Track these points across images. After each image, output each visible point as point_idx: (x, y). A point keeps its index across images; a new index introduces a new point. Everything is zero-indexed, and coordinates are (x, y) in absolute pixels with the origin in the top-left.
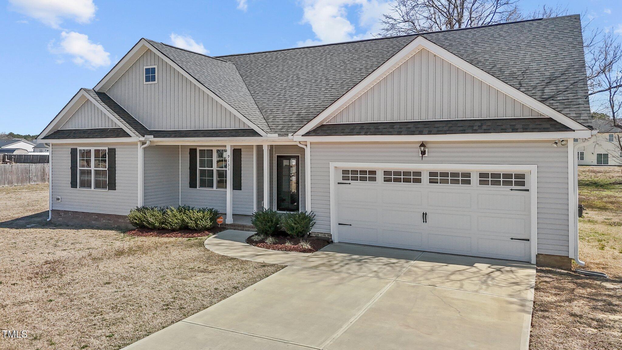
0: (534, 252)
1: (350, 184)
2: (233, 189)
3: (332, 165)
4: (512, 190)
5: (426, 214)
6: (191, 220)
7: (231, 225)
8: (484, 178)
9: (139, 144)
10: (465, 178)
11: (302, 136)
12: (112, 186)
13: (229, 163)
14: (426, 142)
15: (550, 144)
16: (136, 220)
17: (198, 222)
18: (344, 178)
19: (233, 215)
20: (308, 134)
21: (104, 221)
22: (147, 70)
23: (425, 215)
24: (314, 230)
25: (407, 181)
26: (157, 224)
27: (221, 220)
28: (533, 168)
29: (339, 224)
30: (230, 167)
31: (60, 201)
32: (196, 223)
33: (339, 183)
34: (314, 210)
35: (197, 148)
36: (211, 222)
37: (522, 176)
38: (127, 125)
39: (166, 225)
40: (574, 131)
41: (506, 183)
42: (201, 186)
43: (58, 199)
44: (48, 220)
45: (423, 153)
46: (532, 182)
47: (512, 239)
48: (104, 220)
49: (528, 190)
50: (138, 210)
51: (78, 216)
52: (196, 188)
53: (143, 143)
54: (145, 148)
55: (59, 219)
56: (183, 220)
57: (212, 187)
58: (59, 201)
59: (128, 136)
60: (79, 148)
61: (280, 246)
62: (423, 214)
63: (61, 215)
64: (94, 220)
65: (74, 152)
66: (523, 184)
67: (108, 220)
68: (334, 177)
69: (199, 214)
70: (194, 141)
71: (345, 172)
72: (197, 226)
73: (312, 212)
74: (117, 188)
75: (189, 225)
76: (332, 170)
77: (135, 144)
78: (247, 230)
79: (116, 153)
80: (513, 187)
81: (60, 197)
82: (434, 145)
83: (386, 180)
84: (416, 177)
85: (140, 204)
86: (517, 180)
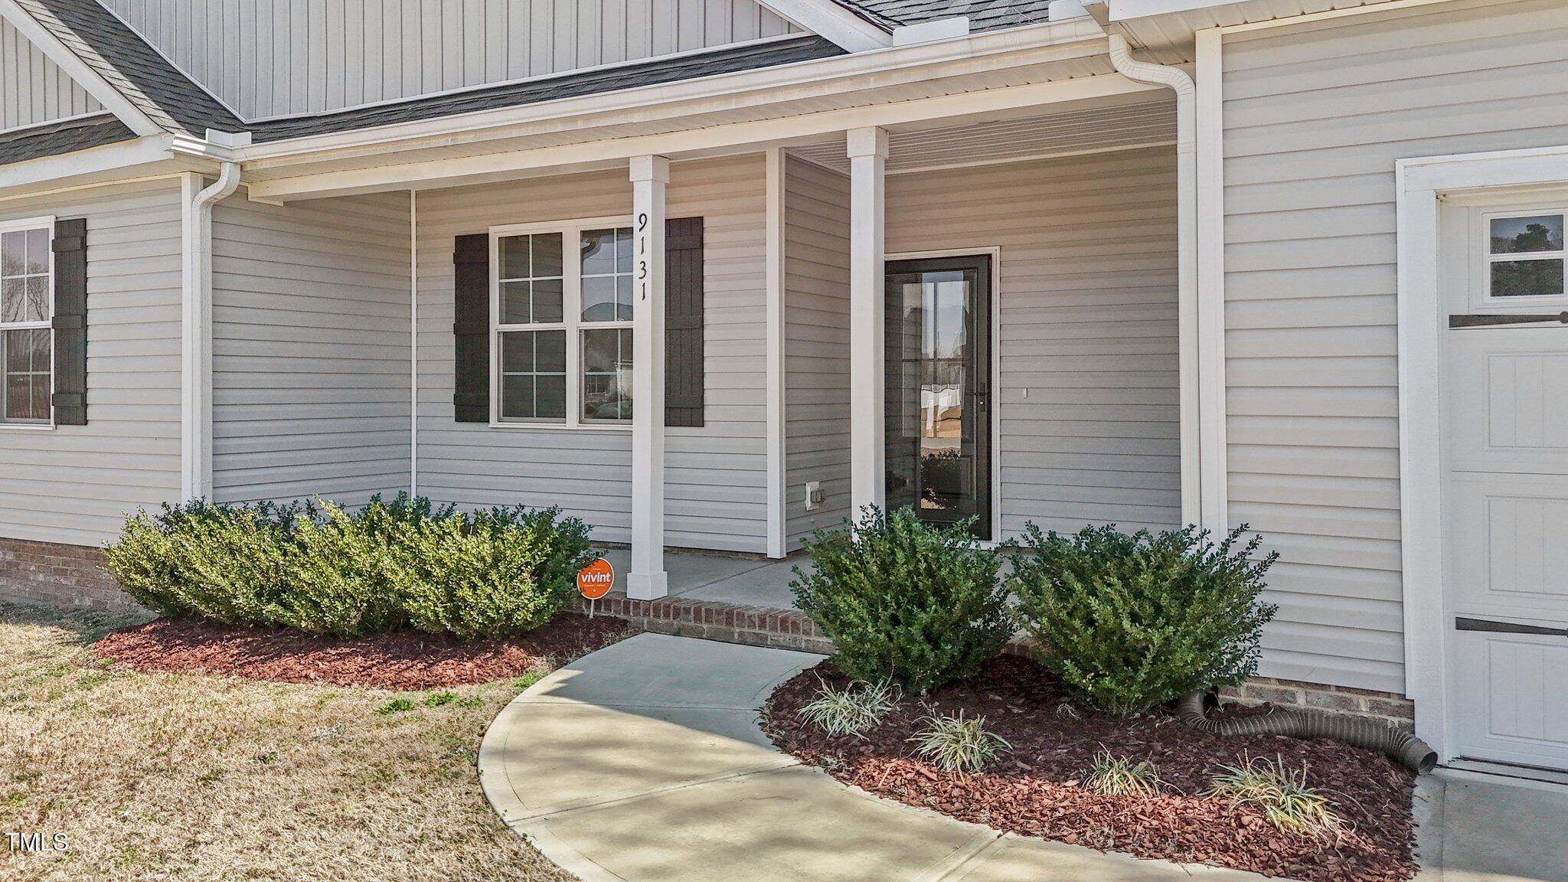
2: (668, 423)
3: (1424, 180)
6: (426, 575)
7: (657, 608)
9: (188, 184)
12: (71, 404)
13: (647, 257)
16: (145, 572)
17: (465, 592)
19: (669, 550)
21: (41, 577)
26: (243, 600)
27: (599, 578)
29: (1463, 624)
30: (648, 280)
32: (451, 595)
33: (1461, 320)
35: (493, 229)
36: (541, 588)
39: (287, 606)
42: (512, 410)
48: (39, 570)
50: (174, 520)
52: (488, 421)
53: (204, 175)
54: (214, 205)
56: (380, 581)
57: (561, 413)
59: (124, 133)
67: (57, 572)
68: (1435, 268)
69: (470, 543)
72: (456, 619)
73: (1244, 540)
74: (91, 413)
75: (410, 605)
76: (1414, 220)
77: (172, 186)
78: (760, 642)
79: (91, 240)
85: (190, 491)
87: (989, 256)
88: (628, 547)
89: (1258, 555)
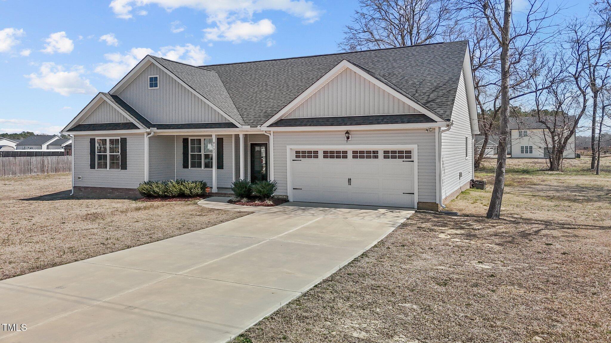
0: (416, 201)
1: (301, 160)
2: (218, 168)
3: (288, 147)
4: (403, 161)
5: (350, 179)
6: (187, 189)
7: (216, 193)
8: (387, 154)
9: (145, 134)
10: (374, 154)
11: (267, 127)
12: (124, 167)
13: (215, 148)
14: (349, 130)
15: (423, 131)
16: (145, 190)
17: (192, 190)
18: (297, 157)
19: (217, 188)
20: (271, 126)
21: (117, 194)
22: (151, 79)
23: (350, 180)
24: (276, 194)
25: (338, 157)
26: (161, 193)
27: (208, 190)
28: (415, 147)
29: (294, 189)
30: (215, 151)
31: (81, 179)
32: (190, 191)
33: (293, 160)
34: (276, 179)
35: (189, 138)
36: (201, 190)
37: (409, 152)
38: (137, 120)
39: (168, 193)
40: (437, 122)
41: (400, 157)
42: (192, 167)
43: (79, 178)
44: (71, 194)
45: (348, 138)
46: (415, 156)
47: (404, 193)
48: (117, 192)
49: (413, 161)
50: (145, 184)
51: (96, 190)
52: (188, 168)
53: (149, 134)
54: (149, 138)
55: (80, 193)
56: (181, 189)
57: (201, 167)
59: (137, 128)
60: (97, 138)
61: (251, 203)
62: (349, 179)
63: (82, 191)
64: (109, 193)
65: (92, 141)
66: (410, 157)
67: (121, 193)
68: (290, 155)
69: (192, 185)
70: (188, 132)
71: (297, 152)
72: (191, 193)
73: (275, 181)
74: (127, 168)
75: (186, 192)
76: (288, 151)
77: (143, 134)
79: (127, 141)
80: (405, 159)
81: (81, 177)
82: (355, 133)
83: (325, 157)
84: (343, 155)
85: (146, 180)
86: (406, 155)
87: (267, 143)
88: (212, 188)
89: (276, 183)
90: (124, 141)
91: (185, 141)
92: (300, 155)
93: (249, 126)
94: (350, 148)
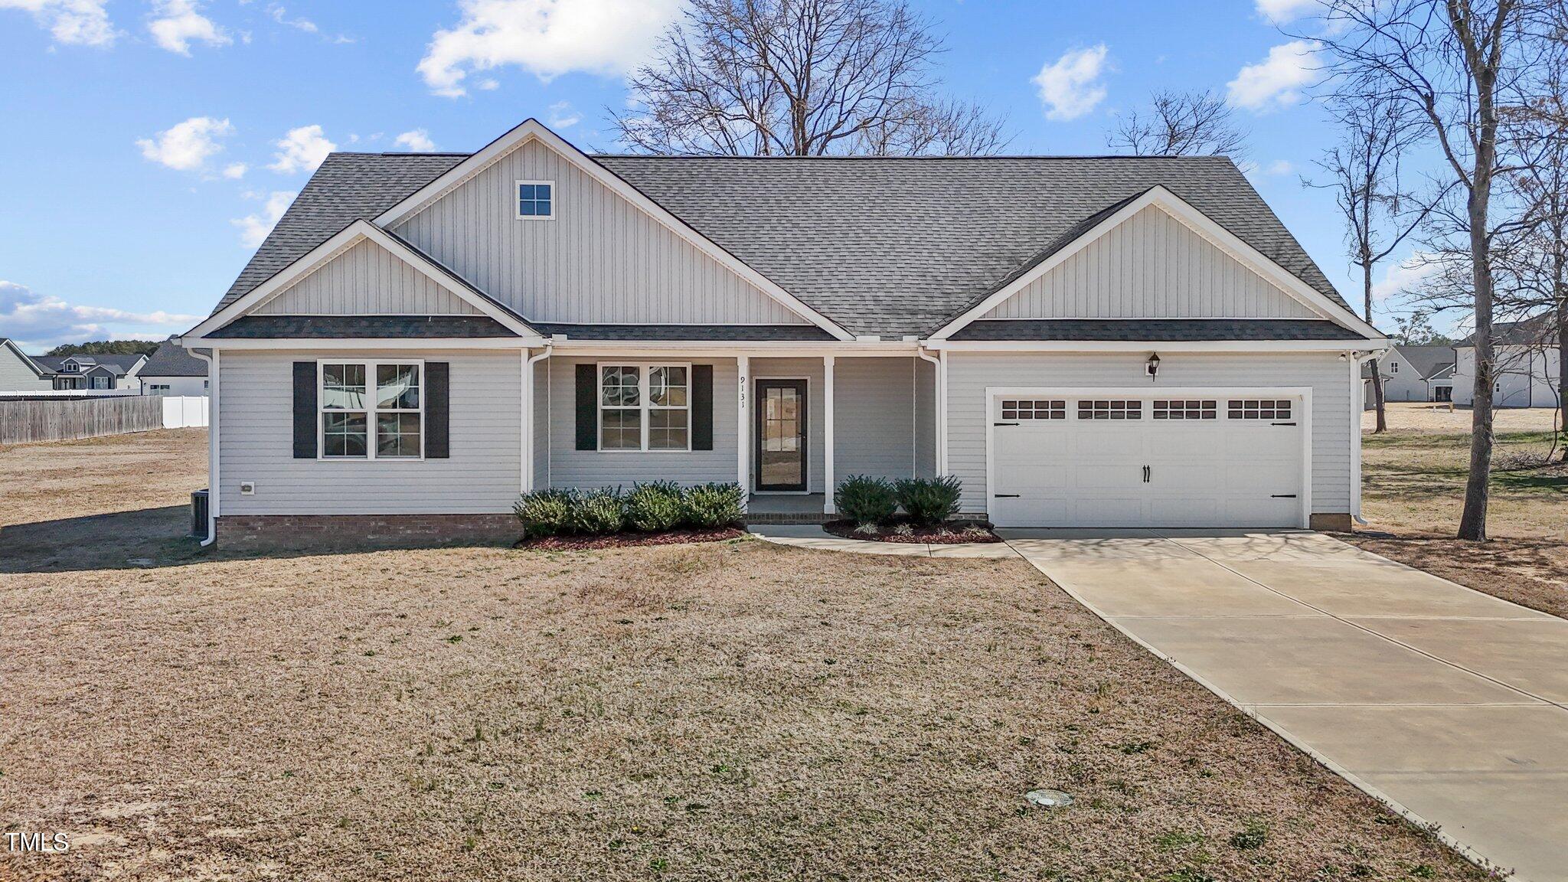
0: (1307, 511)
1: (1017, 424)
3: (990, 392)
4: (1271, 424)
5: (1148, 468)
8: (1236, 409)
9: (525, 354)
10: (1209, 410)
11: (947, 339)
12: (438, 447)
14: (1159, 353)
15: (1334, 358)
18: (1005, 415)
20: (954, 338)
23: (1147, 470)
25: (1117, 416)
28: (1307, 392)
29: (996, 496)
31: (252, 493)
33: (996, 425)
34: (956, 472)
35: (598, 363)
37: (1288, 404)
40: (1367, 339)
41: (1267, 415)
42: (608, 445)
43: (246, 489)
44: (203, 543)
45: (1152, 370)
46: (1305, 413)
47: (1273, 496)
48: (407, 528)
49: (1294, 424)
50: (527, 499)
51: (318, 525)
52: (600, 450)
53: (534, 352)
54: (537, 364)
55: (246, 538)
57: (638, 445)
58: (248, 493)
60: (322, 362)
61: (935, 537)
62: (1144, 468)
63: (254, 529)
64: (374, 533)
65: (304, 373)
66: (1288, 415)
67: (421, 528)
68: (993, 413)
71: (1006, 404)
73: (953, 479)
74: (450, 454)
76: (988, 401)
77: (517, 353)
78: (793, 523)
79: (450, 370)
80: (1276, 420)
81: (252, 484)
82: (1168, 358)
83: (1082, 416)
84: (1133, 409)
85: (527, 485)
86: (1280, 411)
87: (809, 381)
89: (957, 482)
90: (438, 373)
91: (585, 372)
92: (1013, 410)
93: (879, 337)
94: (1148, 394)
